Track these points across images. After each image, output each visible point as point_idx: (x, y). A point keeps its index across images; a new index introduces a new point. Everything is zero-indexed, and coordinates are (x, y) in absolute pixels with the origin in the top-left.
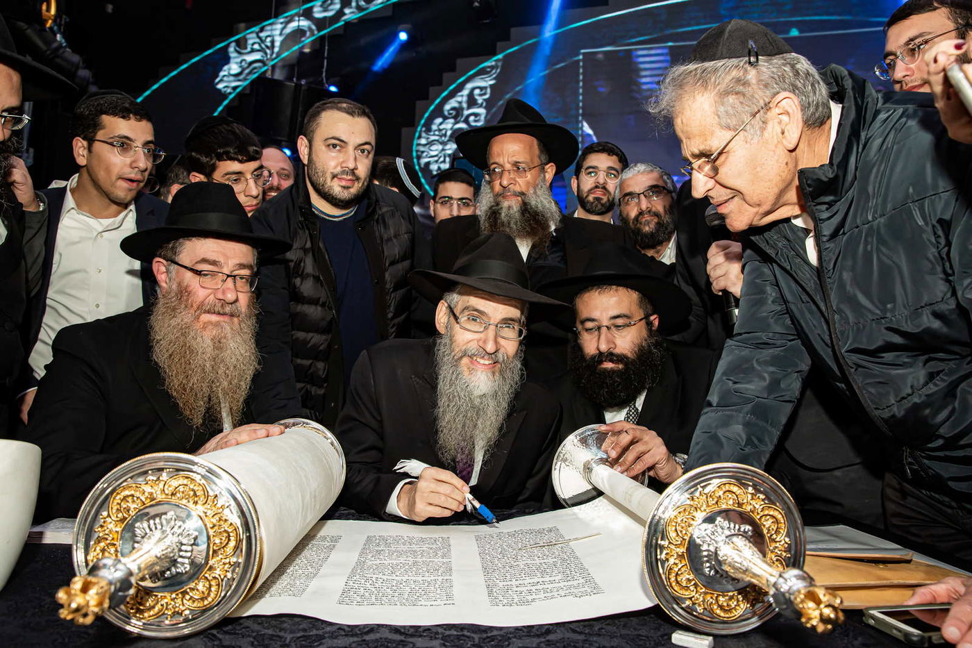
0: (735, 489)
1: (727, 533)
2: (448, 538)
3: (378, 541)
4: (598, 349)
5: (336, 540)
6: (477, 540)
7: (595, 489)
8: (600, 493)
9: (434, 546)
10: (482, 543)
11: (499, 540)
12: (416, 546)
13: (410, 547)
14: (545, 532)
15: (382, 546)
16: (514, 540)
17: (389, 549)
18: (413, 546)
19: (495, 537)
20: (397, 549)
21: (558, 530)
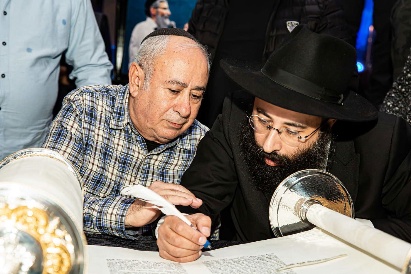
9: (172, 271)
10: (213, 269)
11: (227, 267)
12: (156, 270)
13: (150, 270)
14: (265, 259)
15: (126, 269)
16: (240, 266)
17: (133, 271)
18: (153, 269)
19: (222, 263)
20: (140, 271)
21: (276, 257)
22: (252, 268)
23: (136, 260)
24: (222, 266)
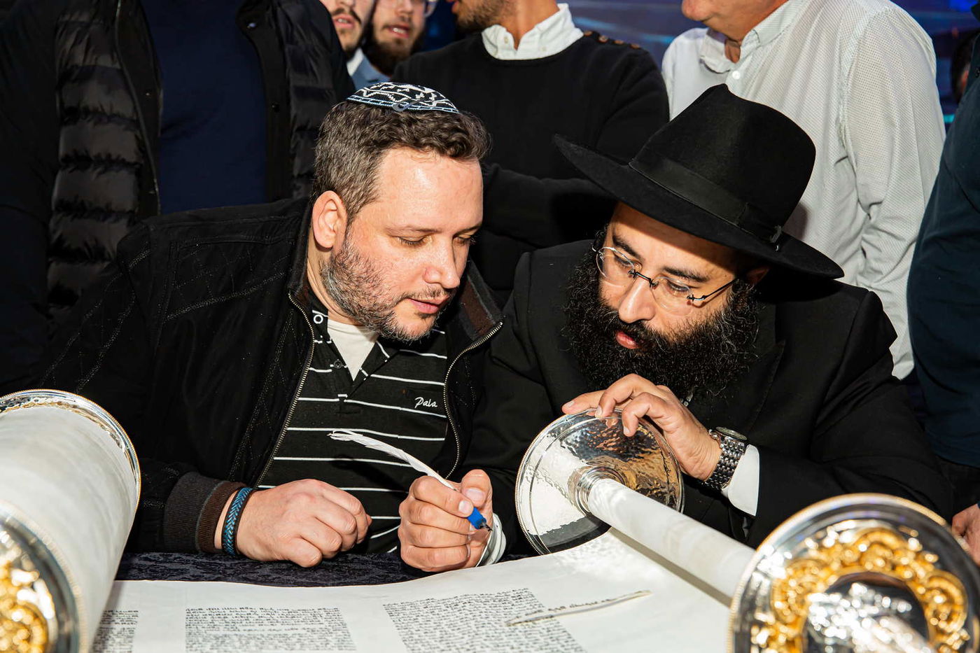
1: (872, 610)
2: (336, 610)
7: (592, 519)
9: (317, 627)
10: (402, 620)
11: (431, 615)
12: (283, 627)
13: (273, 628)
14: (510, 599)
15: (221, 628)
16: (458, 614)
17: (237, 633)
18: (278, 626)
19: (421, 608)
20: (251, 633)
21: (532, 596)
22: (479, 619)
23: (247, 608)
24: (421, 613)
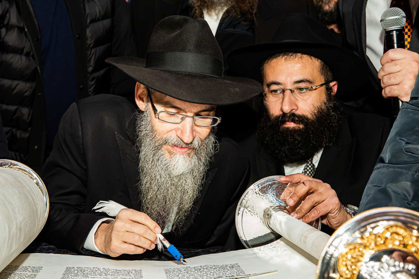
0: (401, 231)
1: (393, 269)
2: (141, 270)
3: (76, 272)
4: (282, 110)
5: (36, 270)
6: (166, 273)
7: (273, 232)
8: (278, 237)
21: (239, 266)
24: (182, 273)
